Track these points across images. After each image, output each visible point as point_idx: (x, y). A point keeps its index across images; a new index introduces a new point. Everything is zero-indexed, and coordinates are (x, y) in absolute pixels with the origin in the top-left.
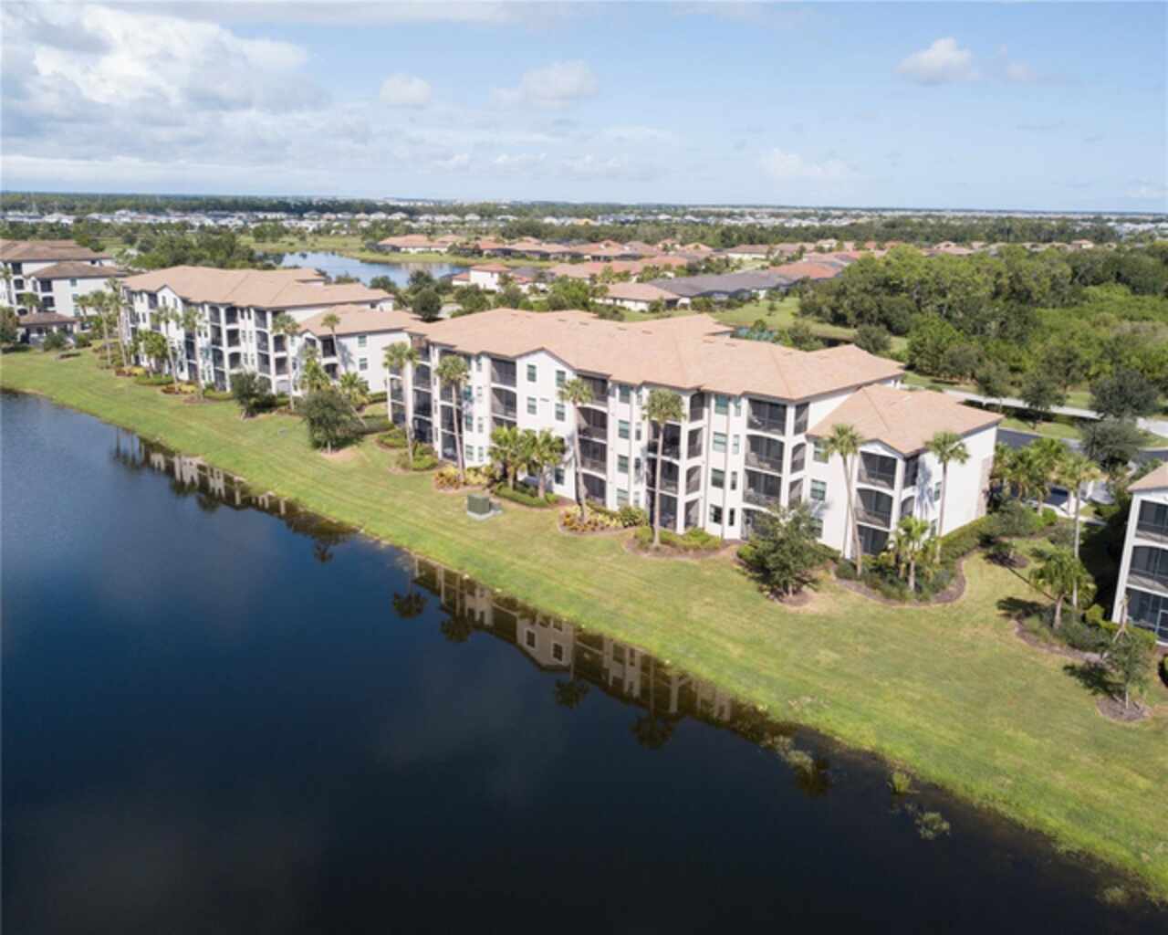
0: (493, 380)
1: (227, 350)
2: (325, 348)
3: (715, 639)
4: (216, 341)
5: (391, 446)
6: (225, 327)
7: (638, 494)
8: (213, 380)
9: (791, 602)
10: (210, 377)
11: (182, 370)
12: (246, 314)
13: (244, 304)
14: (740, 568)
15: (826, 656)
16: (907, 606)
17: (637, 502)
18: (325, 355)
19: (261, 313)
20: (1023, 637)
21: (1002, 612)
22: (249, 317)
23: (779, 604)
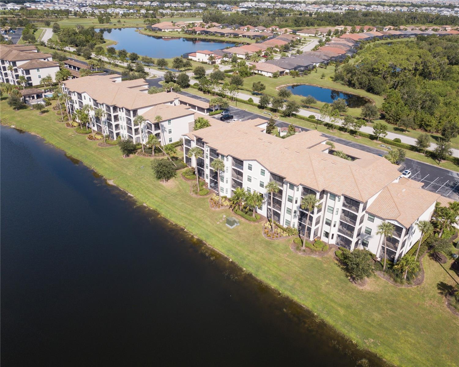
0: (233, 165)
1: (114, 123)
2: (155, 127)
3: (333, 304)
4: (109, 119)
5: (189, 179)
6: (113, 115)
7: (295, 222)
8: (108, 134)
9: (359, 284)
10: (107, 132)
11: (94, 126)
12: (121, 110)
13: (121, 107)
14: (336, 262)
15: (377, 316)
16: (403, 287)
17: (294, 225)
18: (155, 130)
19: (128, 111)
20: (449, 308)
21: (439, 291)
22: (123, 111)
23: (355, 285)
